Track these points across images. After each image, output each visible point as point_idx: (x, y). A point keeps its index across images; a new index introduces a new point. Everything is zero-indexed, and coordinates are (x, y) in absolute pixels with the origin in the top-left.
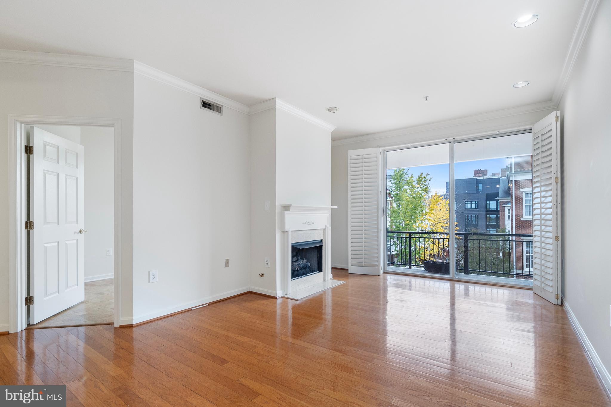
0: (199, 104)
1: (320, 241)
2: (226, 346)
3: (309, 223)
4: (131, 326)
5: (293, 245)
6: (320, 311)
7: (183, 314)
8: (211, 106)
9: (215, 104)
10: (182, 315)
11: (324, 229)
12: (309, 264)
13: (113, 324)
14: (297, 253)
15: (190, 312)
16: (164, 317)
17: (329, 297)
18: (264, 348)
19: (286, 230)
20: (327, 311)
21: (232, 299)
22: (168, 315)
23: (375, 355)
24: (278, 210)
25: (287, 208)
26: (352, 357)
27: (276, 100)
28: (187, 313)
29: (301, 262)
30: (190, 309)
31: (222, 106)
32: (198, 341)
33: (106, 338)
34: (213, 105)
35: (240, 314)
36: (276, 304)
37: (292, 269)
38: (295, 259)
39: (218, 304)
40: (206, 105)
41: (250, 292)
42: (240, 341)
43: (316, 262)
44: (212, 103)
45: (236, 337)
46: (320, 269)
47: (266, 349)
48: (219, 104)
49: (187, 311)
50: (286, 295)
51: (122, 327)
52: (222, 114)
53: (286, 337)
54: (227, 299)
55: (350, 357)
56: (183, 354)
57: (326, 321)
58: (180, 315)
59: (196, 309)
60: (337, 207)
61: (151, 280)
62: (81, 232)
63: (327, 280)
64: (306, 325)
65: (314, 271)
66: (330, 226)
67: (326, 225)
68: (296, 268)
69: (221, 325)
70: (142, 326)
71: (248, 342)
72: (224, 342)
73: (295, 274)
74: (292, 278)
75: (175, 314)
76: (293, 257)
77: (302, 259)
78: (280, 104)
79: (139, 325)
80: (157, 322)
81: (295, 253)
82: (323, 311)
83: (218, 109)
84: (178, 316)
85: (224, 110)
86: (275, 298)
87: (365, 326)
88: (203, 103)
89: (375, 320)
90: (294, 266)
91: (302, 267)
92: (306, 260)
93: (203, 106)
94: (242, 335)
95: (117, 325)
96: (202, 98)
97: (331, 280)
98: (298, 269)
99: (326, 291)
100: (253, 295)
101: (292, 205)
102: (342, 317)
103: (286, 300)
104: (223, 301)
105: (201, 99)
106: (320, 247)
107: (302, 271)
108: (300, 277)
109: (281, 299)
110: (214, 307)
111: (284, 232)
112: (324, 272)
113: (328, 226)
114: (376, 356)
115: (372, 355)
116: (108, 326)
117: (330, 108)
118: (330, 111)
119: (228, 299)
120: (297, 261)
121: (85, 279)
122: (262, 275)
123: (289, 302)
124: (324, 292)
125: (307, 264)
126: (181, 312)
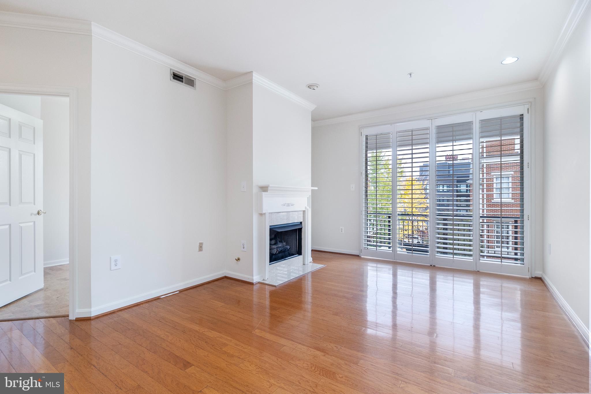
0: (168, 76)
1: (300, 223)
2: (192, 344)
3: (288, 205)
4: (88, 319)
5: (271, 227)
6: (299, 299)
7: (150, 303)
8: (182, 78)
9: (187, 77)
10: (149, 305)
11: (304, 211)
12: (289, 247)
13: (69, 316)
14: (275, 236)
15: (158, 301)
16: (128, 307)
17: (309, 282)
18: (236, 346)
19: (264, 212)
20: (306, 299)
21: (206, 286)
22: (134, 305)
23: (360, 354)
24: (255, 190)
25: (264, 189)
26: (334, 357)
27: (254, 74)
28: (155, 302)
29: (280, 245)
30: (158, 298)
31: (195, 79)
32: (162, 338)
33: (56, 334)
34: (185, 77)
35: (212, 303)
36: (253, 291)
37: (270, 253)
38: (273, 242)
39: (191, 290)
40: (177, 77)
41: (225, 277)
42: (209, 336)
43: (296, 246)
44: (184, 76)
45: (204, 332)
46: (299, 253)
47: (237, 347)
48: (191, 77)
49: (155, 300)
50: (264, 280)
51: (78, 320)
52: (195, 88)
53: (261, 332)
54: (200, 285)
55: (332, 356)
56: (141, 356)
57: (305, 311)
58: (147, 304)
59: (166, 297)
60: (316, 188)
61: (113, 267)
62: (38, 213)
63: (306, 263)
64: (284, 317)
65: (294, 255)
66: (310, 208)
67: (305, 207)
68: (275, 251)
69: (190, 316)
70: (101, 319)
71: (217, 339)
72: (191, 338)
73: (274, 258)
74: (270, 262)
75: (141, 303)
76: (271, 240)
77: (281, 242)
78: (257, 78)
79: (98, 317)
80: (120, 313)
81: (273, 236)
82: (303, 299)
83: (191, 82)
84: (144, 305)
85: (197, 83)
86: (252, 284)
87: (347, 317)
88: (174, 75)
89: (358, 310)
90: (272, 250)
91: (281, 250)
92: (285, 243)
93: (174, 78)
94: (212, 330)
95: (72, 317)
96: (173, 70)
97: (311, 264)
98: (276, 252)
99: (305, 275)
100: (229, 280)
101: (270, 186)
102: (322, 306)
103: (263, 286)
104: (196, 287)
105: (171, 71)
106: (300, 230)
107: (280, 255)
108: (278, 261)
109: (258, 285)
110: (185, 294)
111: (261, 214)
112: (304, 255)
113: (308, 208)
114: (362, 355)
115: (356, 354)
116: (63, 318)
117: (310, 85)
118: (310, 88)
119: (202, 285)
120: (276, 244)
121: (44, 264)
122: (239, 259)
123: (267, 288)
124: (303, 276)
125: (286, 247)
126: (148, 301)
